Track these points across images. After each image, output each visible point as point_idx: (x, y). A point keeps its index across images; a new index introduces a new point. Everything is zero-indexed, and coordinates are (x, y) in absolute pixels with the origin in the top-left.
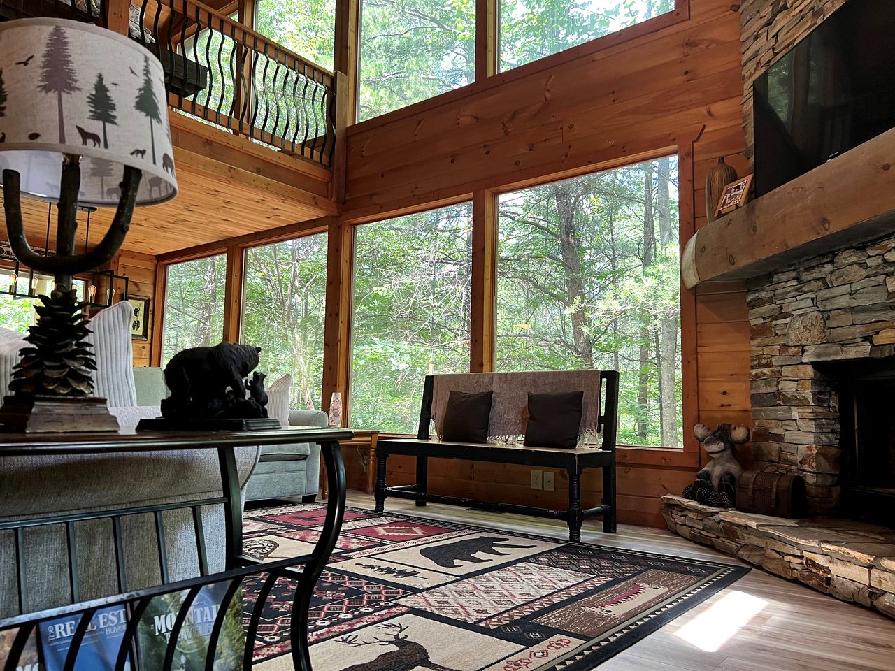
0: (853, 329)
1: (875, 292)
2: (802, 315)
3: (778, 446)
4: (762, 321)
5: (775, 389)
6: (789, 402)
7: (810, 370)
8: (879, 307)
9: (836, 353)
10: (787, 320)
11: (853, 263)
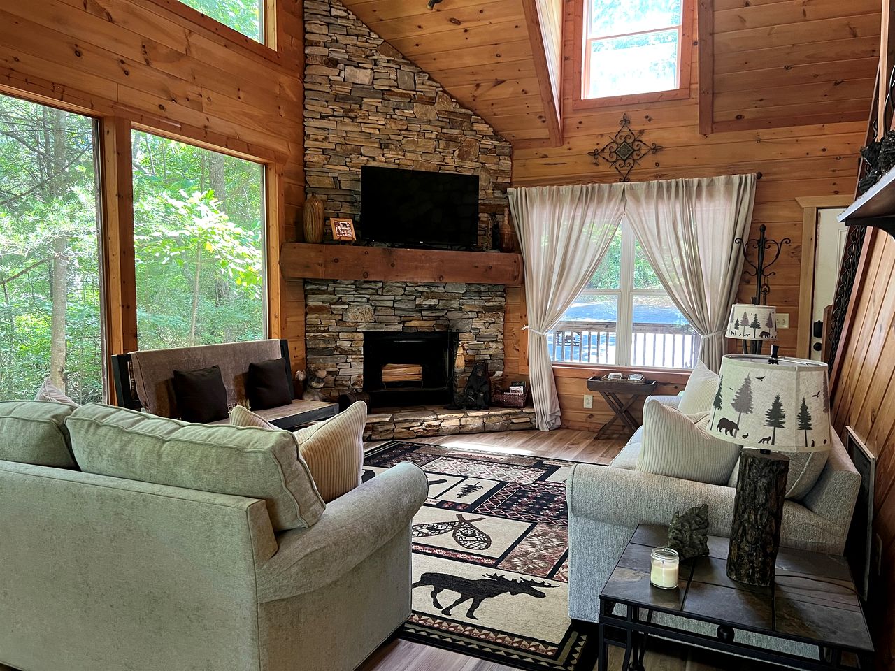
0: (393, 317)
1: (409, 303)
2: (357, 305)
3: (334, 378)
4: (321, 303)
5: (334, 345)
6: (344, 352)
7: (362, 336)
8: (411, 310)
9: (381, 328)
10: (347, 307)
11: (399, 287)
